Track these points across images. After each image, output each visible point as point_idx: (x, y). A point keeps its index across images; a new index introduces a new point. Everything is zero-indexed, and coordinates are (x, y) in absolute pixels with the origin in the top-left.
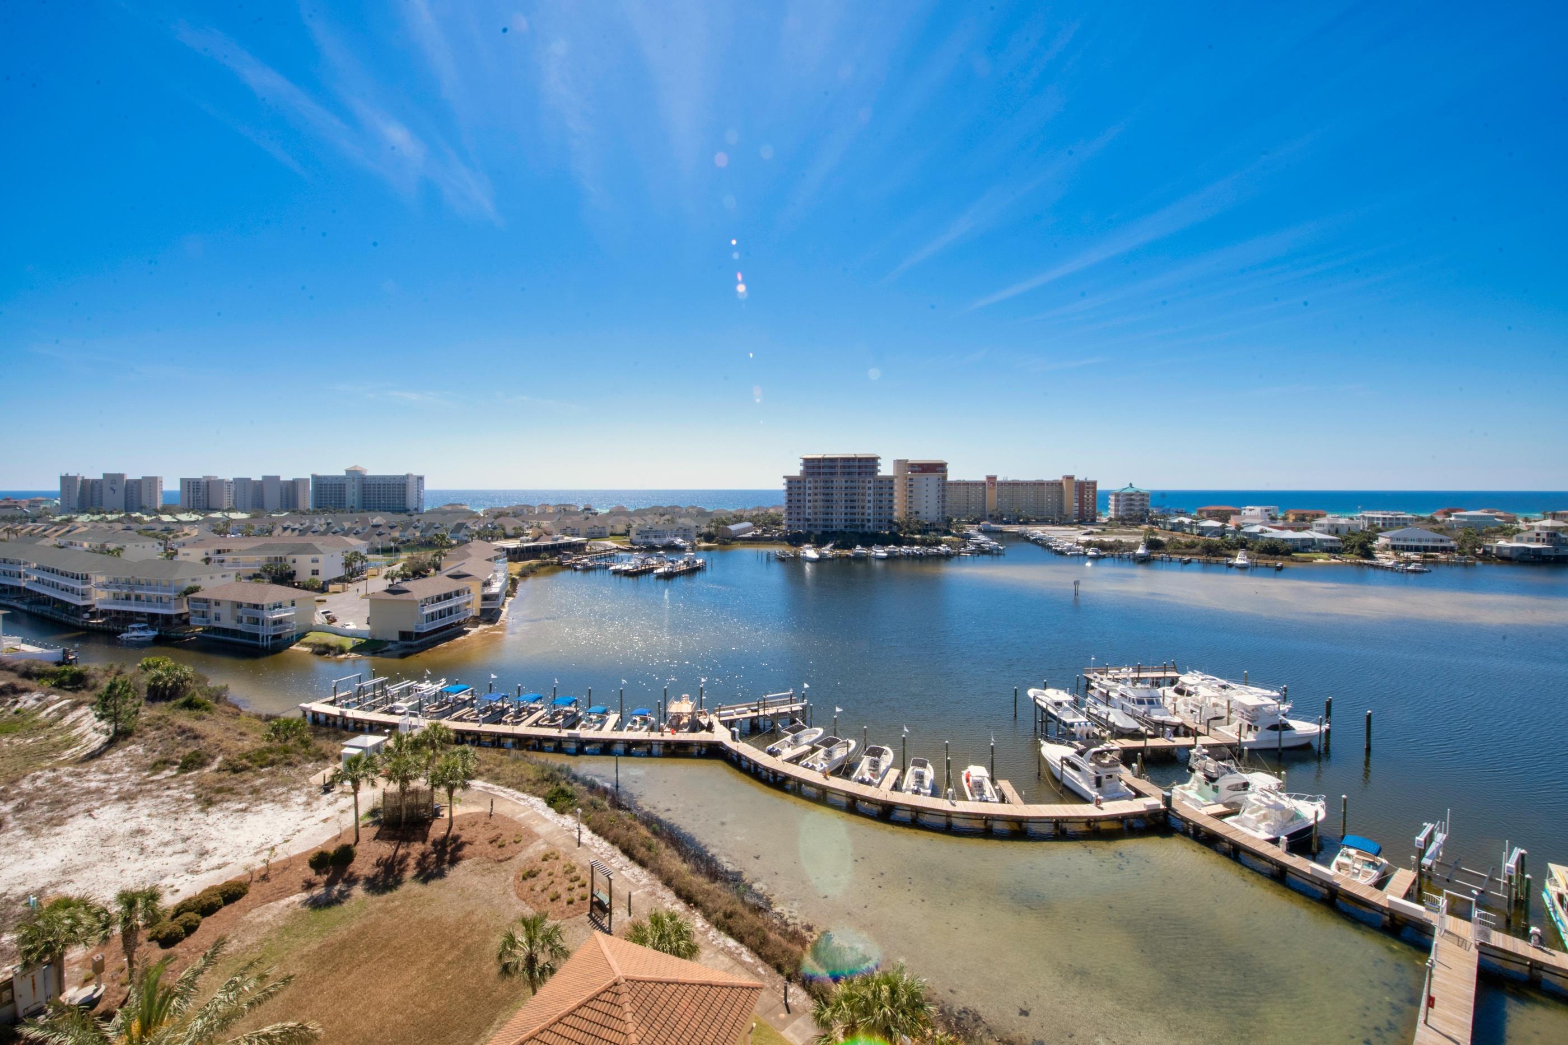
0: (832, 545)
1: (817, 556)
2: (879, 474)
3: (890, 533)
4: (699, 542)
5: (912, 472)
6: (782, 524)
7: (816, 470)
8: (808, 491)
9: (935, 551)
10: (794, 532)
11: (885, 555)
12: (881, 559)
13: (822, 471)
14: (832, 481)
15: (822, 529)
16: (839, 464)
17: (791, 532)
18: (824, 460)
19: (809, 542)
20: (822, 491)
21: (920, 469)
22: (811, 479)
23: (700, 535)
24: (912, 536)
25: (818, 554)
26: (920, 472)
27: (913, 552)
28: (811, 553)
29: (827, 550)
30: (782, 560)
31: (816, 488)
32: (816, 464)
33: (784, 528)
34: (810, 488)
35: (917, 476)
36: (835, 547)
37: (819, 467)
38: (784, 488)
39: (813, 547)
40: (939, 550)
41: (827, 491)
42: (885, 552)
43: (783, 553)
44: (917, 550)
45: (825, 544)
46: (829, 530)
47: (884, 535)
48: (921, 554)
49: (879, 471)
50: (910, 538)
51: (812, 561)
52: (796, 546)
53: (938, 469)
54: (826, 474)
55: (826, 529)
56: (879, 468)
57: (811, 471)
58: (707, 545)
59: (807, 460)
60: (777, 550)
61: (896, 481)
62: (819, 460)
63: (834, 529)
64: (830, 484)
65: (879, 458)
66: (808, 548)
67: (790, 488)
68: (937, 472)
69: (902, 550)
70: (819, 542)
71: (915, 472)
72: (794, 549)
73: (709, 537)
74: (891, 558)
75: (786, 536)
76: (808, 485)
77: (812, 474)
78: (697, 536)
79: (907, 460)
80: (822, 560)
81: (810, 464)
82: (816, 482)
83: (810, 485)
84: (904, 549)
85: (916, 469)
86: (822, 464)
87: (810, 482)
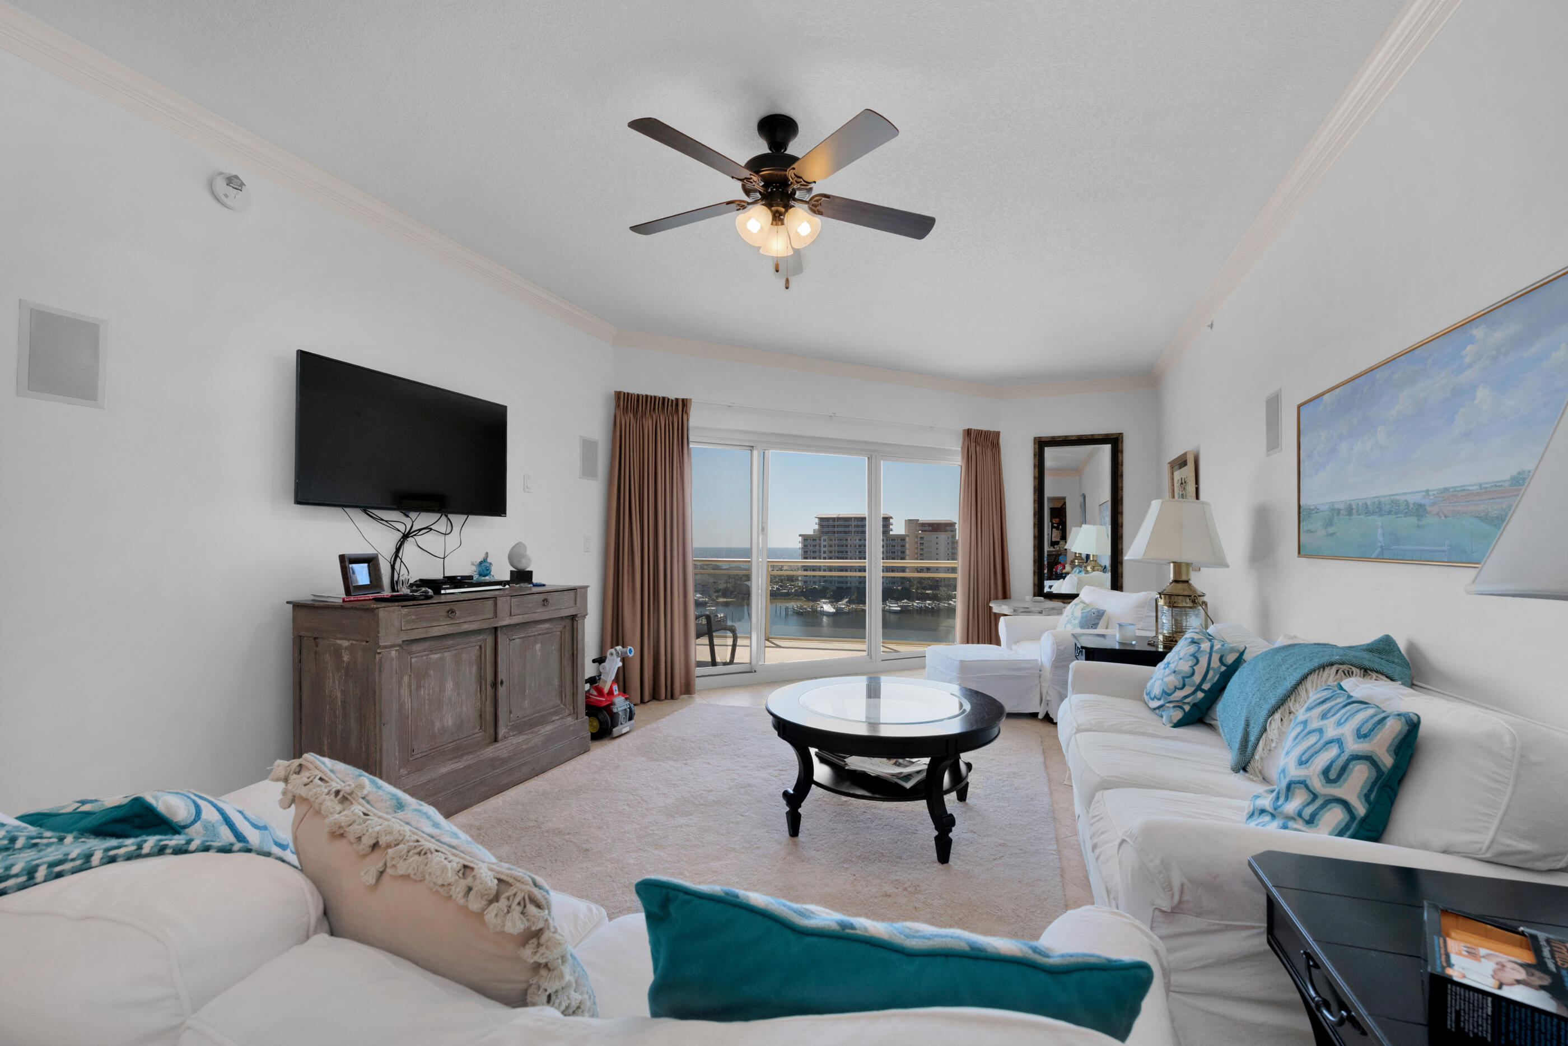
0: (847, 600)
1: (834, 611)
2: (891, 533)
3: (902, 589)
4: (717, 597)
5: (922, 531)
6: (798, 580)
7: (831, 529)
8: (823, 549)
9: (946, 605)
10: (810, 587)
11: (899, 609)
12: (895, 612)
13: (836, 529)
14: (847, 540)
15: (837, 585)
16: (853, 523)
17: (806, 588)
18: (839, 519)
19: (826, 598)
20: (837, 548)
21: (931, 528)
22: (825, 537)
23: (717, 591)
24: (924, 591)
25: (834, 608)
26: (930, 531)
27: (925, 606)
28: (828, 608)
29: (842, 604)
30: (800, 614)
31: (831, 546)
32: (831, 523)
33: (800, 584)
34: (825, 546)
35: (926, 535)
36: (850, 602)
37: (834, 526)
38: (800, 545)
39: (830, 602)
40: (950, 604)
41: (841, 549)
42: (898, 606)
43: (801, 607)
44: (929, 604)
45: (841, 599)
46: (844, 586)
47: (898, 590)
48: (933, 608)
49: (892, 530)
50: (921, 594)
51: (829, 615)
52: (812, 601)
53: (948, 528)
54: (841, 532)
55: (840, 585)
56: (891, 527)
57: (826, 530)
58: (725, 600)
59: (821, 519)
60: (793, 605)
61: (907, 539)
62: (834, 519)
63: (849, 585)
64: (844, 542)
65: (891, 518)
66: (824, 603)
67: (805, 546)
68: (946, 531)
69: (915, 604)
70: (835, 598)
71: (925, 531)
72: (811, 604)
73: (725, 593)
74: (904, 611)
75: (802, 591)
76: (823, 543)
77: (828, 533)
78: (715, 592)
79: (918, 520)
80: (839, 613)
81: (825, 523)
82: (831, 540)
83: (825, 543)
84: (916, 604)
85: (927, 528)
86: (836, 523)
87: (825, 540)
